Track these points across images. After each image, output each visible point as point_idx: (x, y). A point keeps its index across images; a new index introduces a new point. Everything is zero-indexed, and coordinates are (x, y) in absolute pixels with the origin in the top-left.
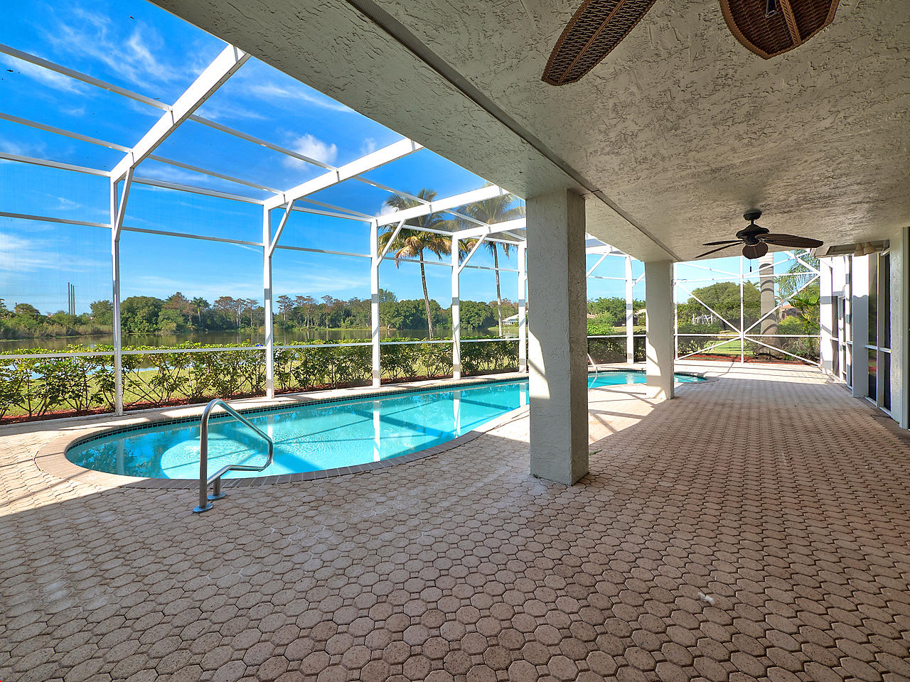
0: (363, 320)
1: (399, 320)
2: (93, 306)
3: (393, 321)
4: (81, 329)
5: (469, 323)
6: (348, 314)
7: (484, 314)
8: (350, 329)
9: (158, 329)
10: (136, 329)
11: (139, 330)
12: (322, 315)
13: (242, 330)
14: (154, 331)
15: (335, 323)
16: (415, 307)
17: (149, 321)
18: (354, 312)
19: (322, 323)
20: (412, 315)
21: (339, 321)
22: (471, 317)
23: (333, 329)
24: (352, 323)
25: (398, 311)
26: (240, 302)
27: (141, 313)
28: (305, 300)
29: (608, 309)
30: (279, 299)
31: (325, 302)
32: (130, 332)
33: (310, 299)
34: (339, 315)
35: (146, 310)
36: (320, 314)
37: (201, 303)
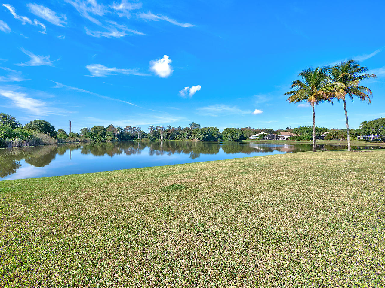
0: (185, 136)
1: (202, 137)
2: (81, 130)
3: (199, 137)
4: (80, 139)
5: (233, 138)
6: (178, 134)
7: (240, 134)
8: (179, 140)
9: (105, 140)
10: (98, 139)
11: (99, 140)
12: (168, 134)
13: (135, 140)
14: (104, 140)
15: (172, 138)
16: (208, 131)
17: (102, 136)
18: (180, 133)
19: (167, 138)
20: (208, 134)
21: (174, 137)
22: (234, 135)
23: (172, 140)
24: (180, 138)
25: (201, 132)
26: (134, 128)
27: (100, 133)
28: (160, 127)
29: (307, 132)
30: (150, 127)
31: (168, 129)
32: (95, 141)
33: (162, 127)
34: (174, 134)
35: (101, 131)
36: (166, 134)
37: (119, 128)
